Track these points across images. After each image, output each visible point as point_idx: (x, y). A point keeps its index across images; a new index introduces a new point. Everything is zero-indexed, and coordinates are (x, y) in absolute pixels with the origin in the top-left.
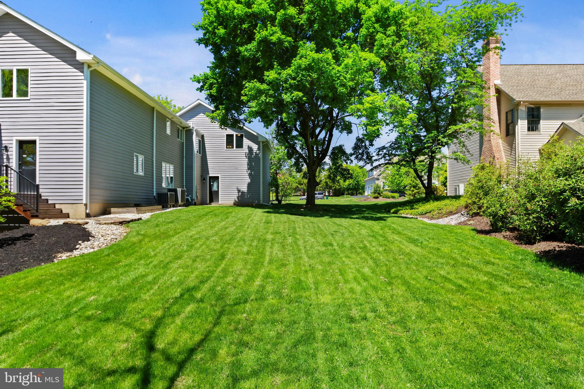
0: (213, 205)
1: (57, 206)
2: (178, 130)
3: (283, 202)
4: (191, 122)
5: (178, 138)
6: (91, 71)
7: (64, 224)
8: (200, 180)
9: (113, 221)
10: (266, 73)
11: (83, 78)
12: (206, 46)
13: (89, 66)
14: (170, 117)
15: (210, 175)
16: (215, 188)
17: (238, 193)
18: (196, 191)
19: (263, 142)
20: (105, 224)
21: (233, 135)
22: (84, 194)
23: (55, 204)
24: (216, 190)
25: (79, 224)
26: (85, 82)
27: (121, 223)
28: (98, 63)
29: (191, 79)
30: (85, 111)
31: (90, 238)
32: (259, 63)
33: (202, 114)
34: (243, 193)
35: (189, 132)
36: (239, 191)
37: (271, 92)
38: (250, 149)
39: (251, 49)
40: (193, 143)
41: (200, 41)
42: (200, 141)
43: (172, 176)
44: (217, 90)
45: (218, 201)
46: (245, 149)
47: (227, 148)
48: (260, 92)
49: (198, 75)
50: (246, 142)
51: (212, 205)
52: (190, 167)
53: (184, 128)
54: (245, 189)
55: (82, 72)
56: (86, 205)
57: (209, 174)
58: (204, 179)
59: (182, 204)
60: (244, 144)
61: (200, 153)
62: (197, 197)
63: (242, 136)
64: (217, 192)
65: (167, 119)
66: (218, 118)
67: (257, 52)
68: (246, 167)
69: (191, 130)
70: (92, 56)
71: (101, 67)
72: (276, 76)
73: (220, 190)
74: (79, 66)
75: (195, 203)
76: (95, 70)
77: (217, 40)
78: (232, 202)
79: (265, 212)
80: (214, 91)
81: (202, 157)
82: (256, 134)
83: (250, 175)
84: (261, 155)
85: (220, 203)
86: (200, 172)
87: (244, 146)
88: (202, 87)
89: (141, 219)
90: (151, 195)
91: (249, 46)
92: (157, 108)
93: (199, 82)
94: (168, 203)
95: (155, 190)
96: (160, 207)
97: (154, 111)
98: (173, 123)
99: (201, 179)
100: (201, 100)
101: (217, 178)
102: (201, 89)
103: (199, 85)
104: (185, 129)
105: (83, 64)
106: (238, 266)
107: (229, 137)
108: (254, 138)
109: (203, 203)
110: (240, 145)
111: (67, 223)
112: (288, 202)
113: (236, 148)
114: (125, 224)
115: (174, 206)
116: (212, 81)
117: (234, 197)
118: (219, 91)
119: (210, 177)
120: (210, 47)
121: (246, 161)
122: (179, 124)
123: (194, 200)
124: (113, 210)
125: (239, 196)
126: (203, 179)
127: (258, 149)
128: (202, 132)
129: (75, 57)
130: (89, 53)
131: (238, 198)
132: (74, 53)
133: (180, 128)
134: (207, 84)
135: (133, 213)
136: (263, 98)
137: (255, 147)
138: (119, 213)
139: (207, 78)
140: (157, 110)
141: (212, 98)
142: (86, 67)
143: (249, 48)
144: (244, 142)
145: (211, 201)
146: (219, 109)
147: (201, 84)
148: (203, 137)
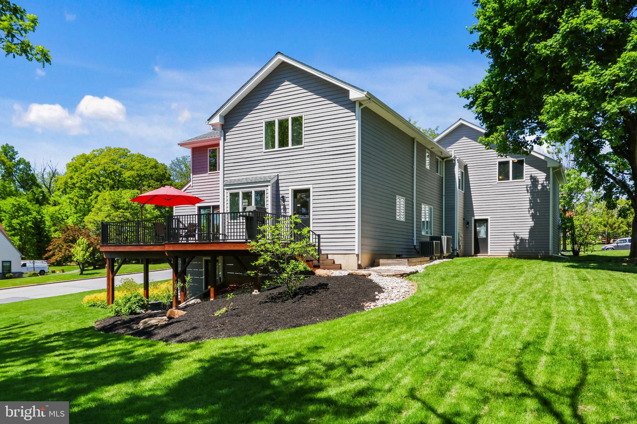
0: (480, 256)
1: (330, 257)
2: (437, 162)
3: (581, 254)
4: (453, 150)
5: (437, 172)
6: (362, 109)
7: (349, 274)
8: (462, 224)
9: (393, 273)
10: (576, 77)
11: (354, 117)
12: (483, 51)
13: (361, 104)
14: (429, 147)
15: (476, 218)
16: (482, 235)
17: (516, 240)
18: (459, 239)
19: (554, 168)
20: (387, 276)
21: (508, 162)
22: (356, 244)
23: (327, 254)
24: (485, 236)
25: (364, 275)
26: (357, 122)
27: (402, 275)
28: (370, 99)
29: (458, 94)
30: (357, 154)
31: (383, 290)
32: (564, 64)
33: (464, 138)
34: (522, 240)
35: (449, 163)
36: (517, 238)
37: (585, 103)
38: (534, 180)
39: (551, 45)
40: (455, 176)
41: (474, 47)
42: (462, 173)
43: (427, 220)
44: (493, 105)
45: (487, 252)
46: (526, 181)
47: (499, 180)
48: (567, 106)
49: (467, 89)
50: (528, 170)
51: (478, 257)
52: (451, 209)
53: (443, 159)
54: (525, 235)
55: (354, 112)
56: (358, 255)
57: (474, 216)
58: (468, 223)
59: (447, 255)
60: (525, 173)
61: (462, 190)
62: (459, 246)
63: (521, 163)
64: (486, 240)
65: (427, 150)
66: (495, 143)
67: (562, 47)
68: (528, 205)
69: (452, 160)
70: (366, 93)
71: (372, 103)
72: (594, 80)
73: (489, 237)
74: (351, 105)
75: (457, 253)
76: (366, 107)
77: (498, 42)
78: (506, 253)
79: (569, 266)
80: (489, 108)
81: (464, 194)
82: (543, 158)
83: (533, 216)
84: (550, 187)
85: (489, 254)
86: (462, 214)
87: (525, 176)
88: (473, 103)
89: (417, 272)
90: (411, 244)
91: (550, 42)
92: (418, 138)
93: (467, 97)
94: (433, 254)
95: (415, 238)
96: (428, 258)
97: (414, 142)
98: (432, 154)
99: (464, 224)
100: (464, 120)
101: (486, 221)
102: (470, 106)
103: (468, 102)
104: (445, 160)
105: (355, 102)
106: (575, 326)
107: (503, 166)
108: (539, 164)
109: (466, 254)
110: (518, 174)
111: (352, 274)
112: (589, 253)
113: (513, 178)
114: (406, 277)
115: (440, 258)
116: (486, 94)
117: (510, 246)
118: (496, 106)
119: (476, 221)
120: (488, 51)
121: (528, 196)
122: (439, 154)
123: (456, 250)
124: (382, 261)
125: (516, 245)
126: (466, 223)
127: (546, 178)
128: (466, 161)
129: (348, 96)
130: (363, 91)
131: (515, 247)
132: (348, 92)
133: (440, 159)
134: (479, 100)
135: (404, 265)
136: (573, 112)
137: (541, 176)
138: (389, 264)
139: (479, 91)
140: (417, 141)
141: (485, 117)
142: (357, 105)
143: (549, 44)
144: (525, 171)
145: (477, 251)
146: (496, 131)
147: (471, 99)
148: (466, 167)
